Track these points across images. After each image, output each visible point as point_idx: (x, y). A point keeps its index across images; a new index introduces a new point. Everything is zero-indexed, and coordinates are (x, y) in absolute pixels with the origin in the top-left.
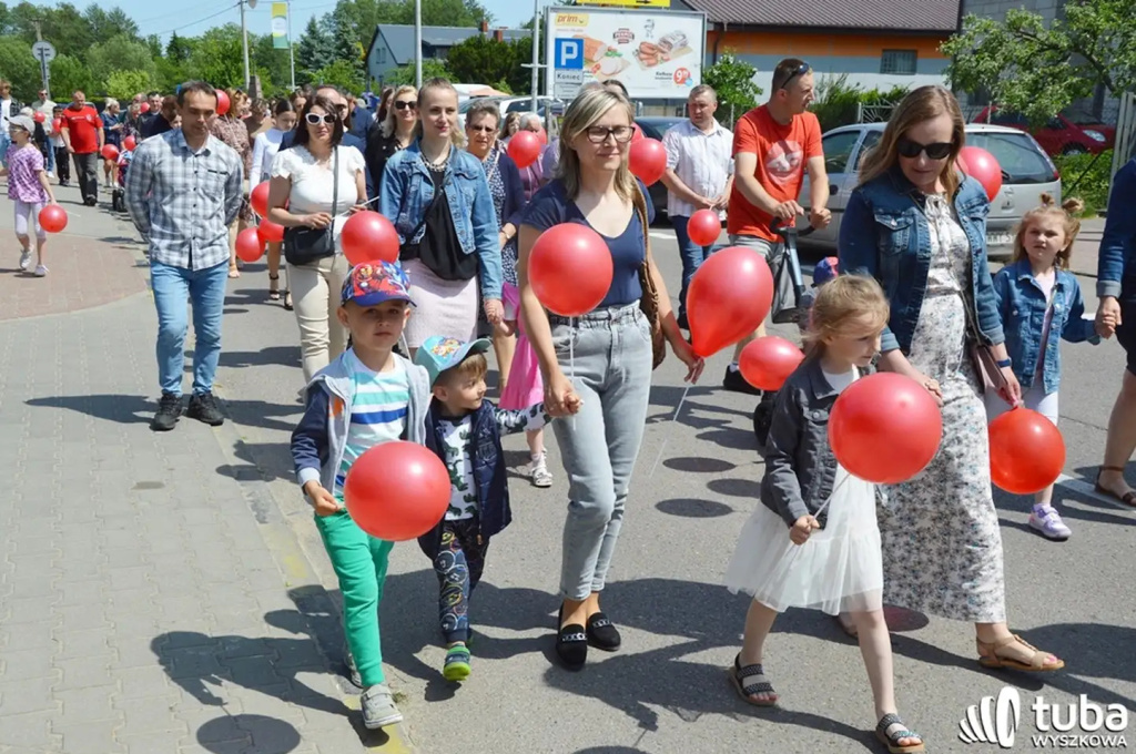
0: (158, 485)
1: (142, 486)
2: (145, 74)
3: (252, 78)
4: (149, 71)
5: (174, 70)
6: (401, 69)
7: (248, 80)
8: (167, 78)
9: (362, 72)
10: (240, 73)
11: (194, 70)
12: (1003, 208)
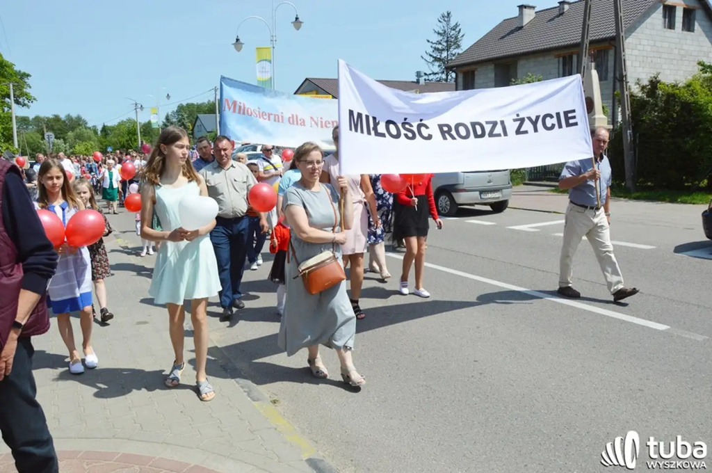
0: (145, 323)
1: (139, 323)
2: (92, 143)
3: (142, 142)
4: (94, 141)
5: (103, 140)
6: (208, 134)
7: (140, 143)
8: (101, 144)
9: (191, 136)
10: (136, 140)
11: (114, 140)
12: (488, 182)
